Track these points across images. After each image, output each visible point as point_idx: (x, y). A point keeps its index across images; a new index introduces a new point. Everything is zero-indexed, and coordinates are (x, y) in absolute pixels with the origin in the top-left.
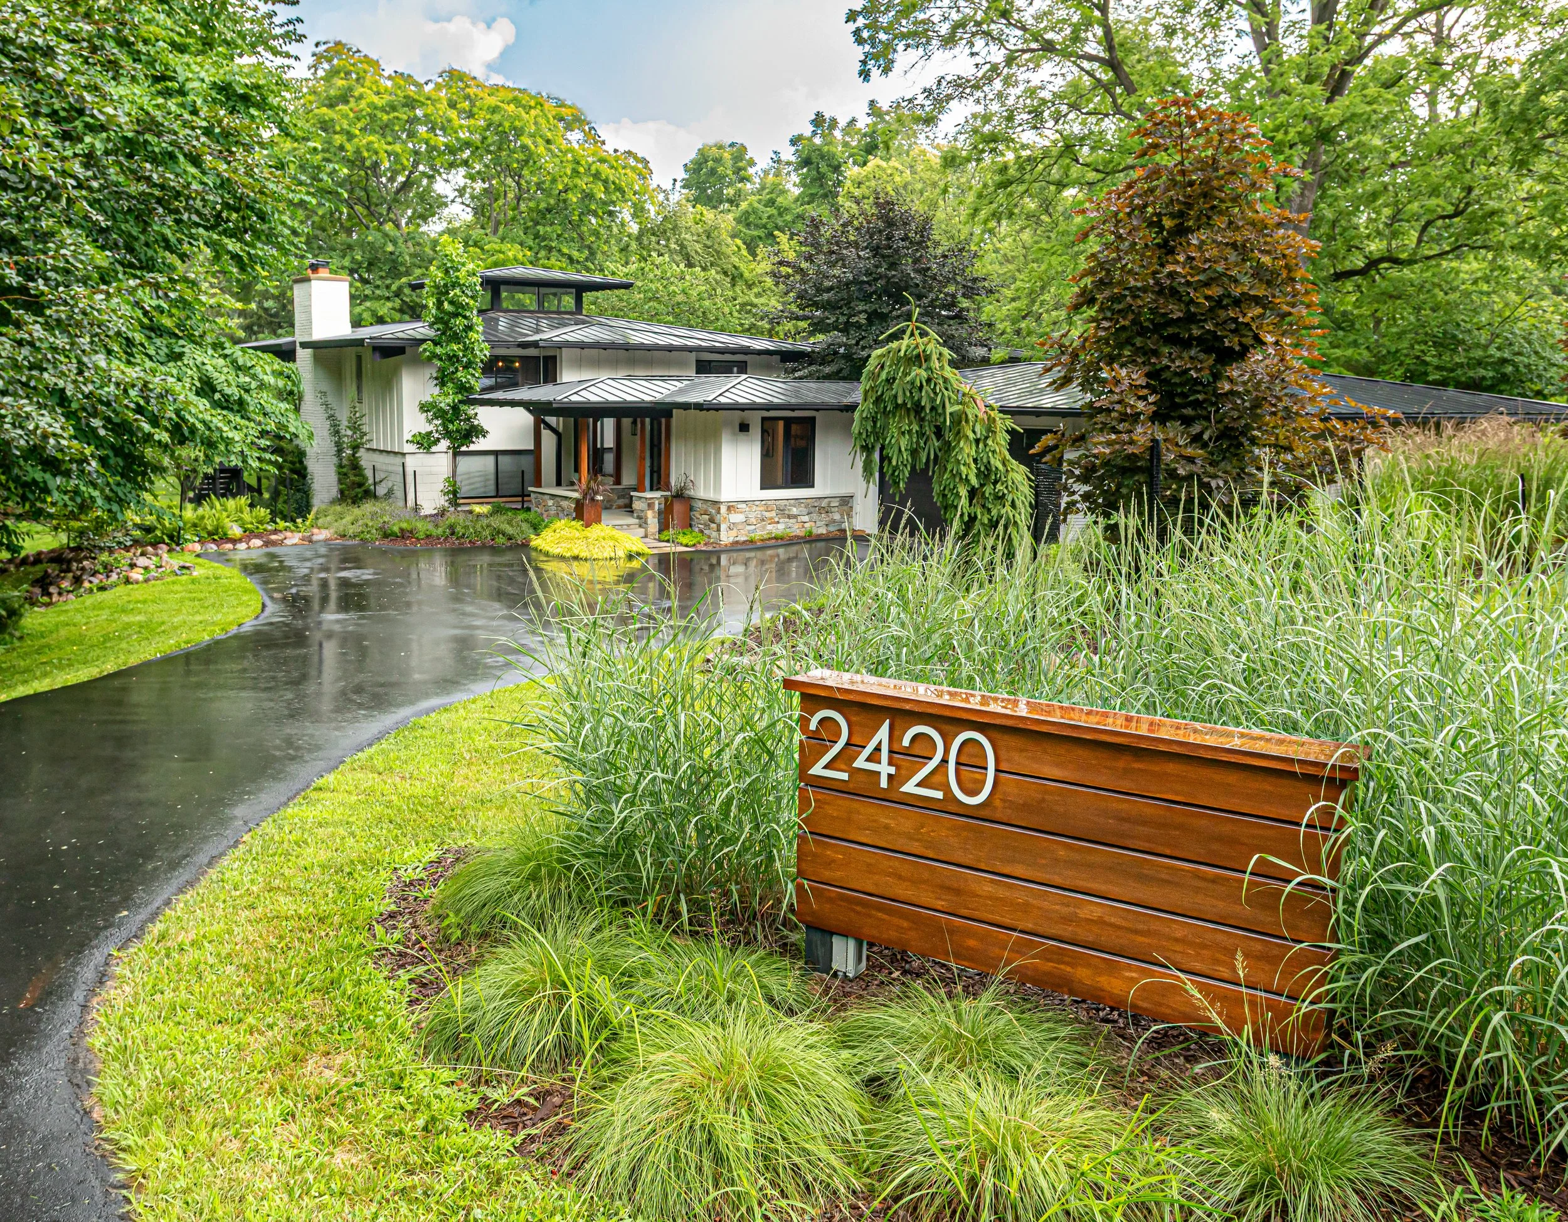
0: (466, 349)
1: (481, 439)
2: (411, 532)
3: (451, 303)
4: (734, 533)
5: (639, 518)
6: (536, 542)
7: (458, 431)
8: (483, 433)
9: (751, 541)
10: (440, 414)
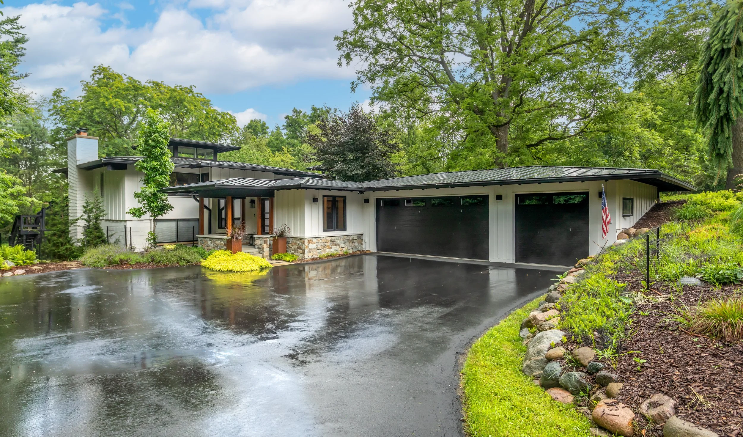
0: (161, 165)
1: (170, 211)
2: (127, 261)
3: (153, 141)
4: (311, 254)
5: (258, 248)
6: (204, 263)
7: (156, 207)
8: (171, 208)
9: (320, 258)
10: (146, 198)
